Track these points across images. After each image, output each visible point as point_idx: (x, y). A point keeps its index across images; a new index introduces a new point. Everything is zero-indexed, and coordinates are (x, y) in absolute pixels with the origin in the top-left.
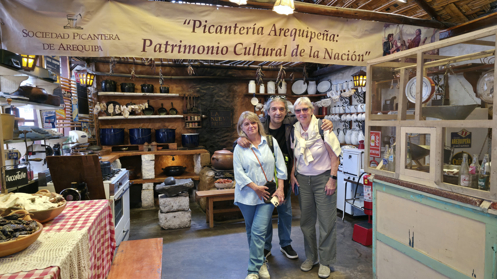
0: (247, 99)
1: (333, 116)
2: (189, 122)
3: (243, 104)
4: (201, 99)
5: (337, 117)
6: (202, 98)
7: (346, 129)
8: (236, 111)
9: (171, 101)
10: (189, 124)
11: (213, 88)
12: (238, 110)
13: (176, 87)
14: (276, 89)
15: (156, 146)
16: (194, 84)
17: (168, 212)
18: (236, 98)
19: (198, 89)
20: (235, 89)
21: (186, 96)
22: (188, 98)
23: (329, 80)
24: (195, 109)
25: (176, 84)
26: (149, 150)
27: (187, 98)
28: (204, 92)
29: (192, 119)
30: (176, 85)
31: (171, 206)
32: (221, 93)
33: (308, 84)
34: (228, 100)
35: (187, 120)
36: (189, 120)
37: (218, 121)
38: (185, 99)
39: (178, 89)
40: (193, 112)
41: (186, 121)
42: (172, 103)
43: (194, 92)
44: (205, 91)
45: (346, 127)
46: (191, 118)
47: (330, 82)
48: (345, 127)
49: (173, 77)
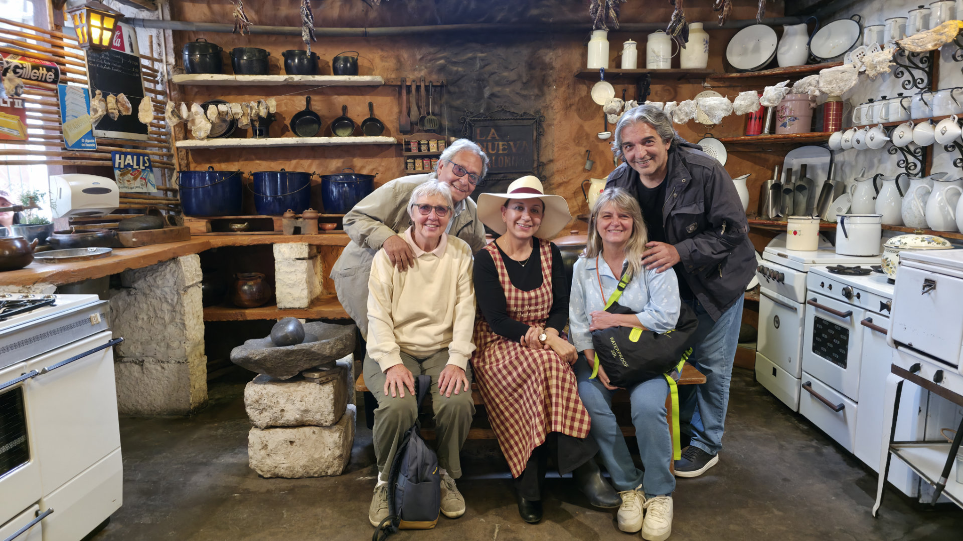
0: (583, 89)
1: (860, 134)
2: (414, 157)
3: (571, 105)
4: (449, 92)
5: (879, 136)
6: (452, 89)
7: (908, 175)
8: (549, 125)
9: (368, 99)
10: (414, 163)
11: (482, 59)
12: (555, 122)
13: (382, 58)
14: (673, 53)
15: (316, 221)
16: (432, 50)
17: (269, 427)
18: (549, 86)
19: (442, 61)
20: (547, 59)
21: (408, 84)
22: (413, 88)
23: (857, 18)
24: (431, 121)
25: (382, 50)
26: (297, 231)
27: (409, 88)
28: (457, 72)
29: (424, 148)
30: (380, 53)
31: (277, 409)
32: (505, 74)
33: (780, 35)
34: (524, 92)
35: (409, 150)
36: (414, 150)
37: (497, 155)
38: (404, 92)
39: (386, 64)
40: (425, 128)
41: (409, 154)
42: (371, 105)
43: (430, 73)
44: (460, 69)
45: (907, 168)
46: (419, 144)
47: (858, 23)
48: (904, 170)
49: (370, 30)
